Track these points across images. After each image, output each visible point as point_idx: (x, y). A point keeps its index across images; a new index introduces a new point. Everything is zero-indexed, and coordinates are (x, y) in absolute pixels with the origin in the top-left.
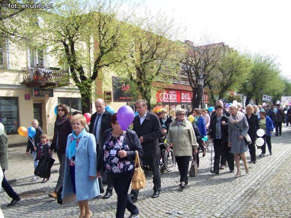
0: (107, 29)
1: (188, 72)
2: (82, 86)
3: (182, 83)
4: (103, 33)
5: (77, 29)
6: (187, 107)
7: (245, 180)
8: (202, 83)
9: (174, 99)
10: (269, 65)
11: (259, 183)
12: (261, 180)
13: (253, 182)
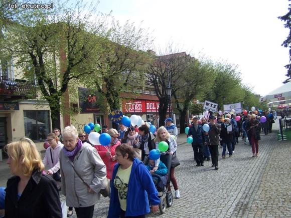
0: (76, 40)
1: (154, 82)
2: (51, 99)
3: (147, 92)
4: (72, 44)
5: (45, 40)
6: (152, 116)
7: (232, 193)
8: (169, 93)
9: (139, 109)
10: (230, 73)
11: (247, 195)
12: (247, 192)
13: (241, 195)
